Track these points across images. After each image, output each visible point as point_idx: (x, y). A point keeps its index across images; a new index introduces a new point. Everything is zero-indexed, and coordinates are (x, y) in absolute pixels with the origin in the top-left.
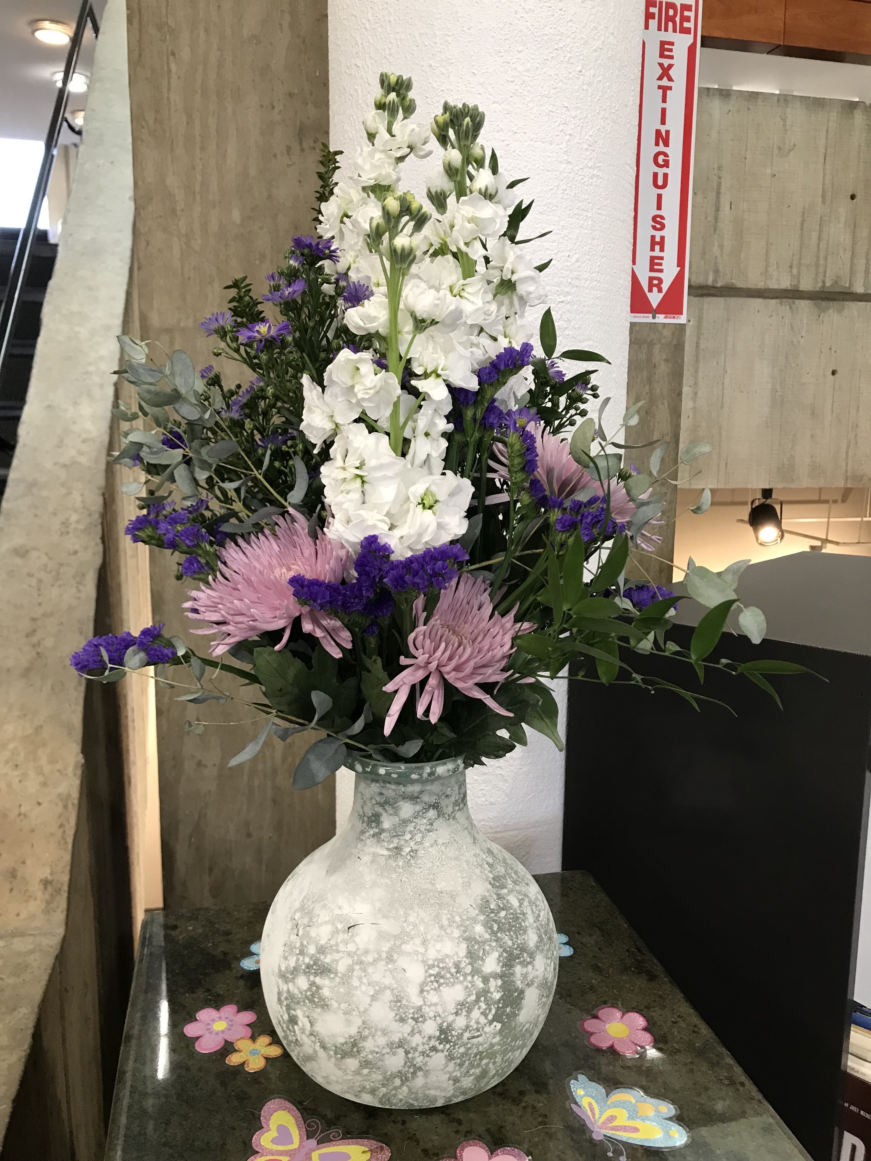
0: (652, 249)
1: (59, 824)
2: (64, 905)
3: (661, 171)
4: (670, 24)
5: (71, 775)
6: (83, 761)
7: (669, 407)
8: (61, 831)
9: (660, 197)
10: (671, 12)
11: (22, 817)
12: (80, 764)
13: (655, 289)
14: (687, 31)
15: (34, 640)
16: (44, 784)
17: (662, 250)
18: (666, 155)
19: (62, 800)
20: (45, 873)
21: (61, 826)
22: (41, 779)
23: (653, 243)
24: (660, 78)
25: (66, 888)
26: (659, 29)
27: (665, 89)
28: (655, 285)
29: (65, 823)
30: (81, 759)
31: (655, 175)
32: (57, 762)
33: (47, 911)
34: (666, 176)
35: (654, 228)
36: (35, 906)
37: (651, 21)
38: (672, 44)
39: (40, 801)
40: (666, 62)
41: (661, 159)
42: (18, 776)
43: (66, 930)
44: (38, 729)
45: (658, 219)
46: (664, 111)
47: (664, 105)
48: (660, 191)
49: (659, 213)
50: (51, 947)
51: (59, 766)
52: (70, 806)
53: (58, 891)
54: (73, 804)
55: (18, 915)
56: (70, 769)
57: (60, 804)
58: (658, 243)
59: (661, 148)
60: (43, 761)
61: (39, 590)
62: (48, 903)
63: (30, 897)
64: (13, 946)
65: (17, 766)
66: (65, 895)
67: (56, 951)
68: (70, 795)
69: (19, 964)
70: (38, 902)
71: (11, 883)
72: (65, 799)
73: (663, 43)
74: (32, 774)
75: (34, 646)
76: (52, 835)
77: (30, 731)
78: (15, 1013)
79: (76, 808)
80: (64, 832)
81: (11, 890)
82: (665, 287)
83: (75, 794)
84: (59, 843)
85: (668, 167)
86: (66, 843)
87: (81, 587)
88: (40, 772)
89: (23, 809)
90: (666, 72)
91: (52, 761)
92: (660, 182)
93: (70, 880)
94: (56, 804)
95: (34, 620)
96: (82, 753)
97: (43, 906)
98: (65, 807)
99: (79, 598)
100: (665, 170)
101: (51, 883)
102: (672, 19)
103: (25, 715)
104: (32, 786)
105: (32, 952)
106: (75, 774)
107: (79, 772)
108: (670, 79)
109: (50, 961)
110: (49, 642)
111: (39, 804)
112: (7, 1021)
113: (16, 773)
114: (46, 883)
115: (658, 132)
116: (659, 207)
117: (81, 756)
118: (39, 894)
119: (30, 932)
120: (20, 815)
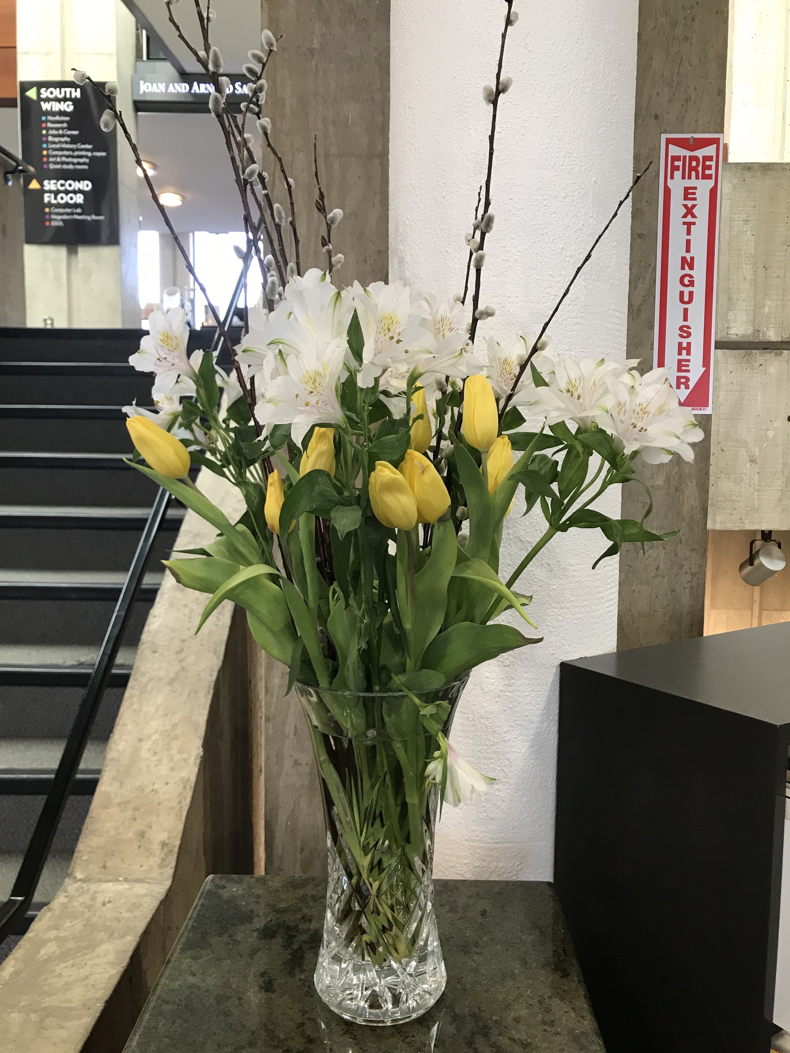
0: (680, 353)
1: (179, 800)
2: (173, 863)
3: (686, 290)
4: (693, 173)
5: (192, 763)
6: (202, 754)
7: (697, 485)
8: (179, 806)
9: (686, 311)
10: (694, 164)
11: (154, 792)
12: (200, 756)
13: (682, 386)
14: (707, 177)
15: (182, 656)
16: (172, 769)
17: (688, 353)
18: (691, 276)
19: (183, 782)
20: (164, 836)
21: (180, 802)
22: (171, 764)
23: (680, 348)
24: (685, 216)
25: (176, 850)
26: (683, 178)
27: (689, 225)
28: (683, 383)
29: (183, 800)
30: (201, 752)
31: (682, 293)
32: (184, 752)
33: (161, 866)
34: (691, 293)
35: (681, 336)
36: (154, 861)
37: (675, 172)
38: (695, 188)
39: (168, 782)
40: (690, 203)
41: (686, 280)
42: (155, 761)
43: (173, 882)
44: (175, 726)
45: (685, 329)
46: (688, 242)
47: (688, 237)
48: (686, 306)
49: (685, 323)
50: (159, 893)
51: (185, 756)
52: (188, 788)
53: (171, 851)
54: (191, 787)
55: (141, 866)
56: (193, 758)
57: (182, 786)
58: (684, 348)
59: (687, 271)
60: (174, 751)
61: (190, 617)
62: (163, 860)
63: (151, 854)
64: (135, 889)
65: (155, 753)
66: (175, 856)
67: (161, 897)
68: (189, 779)
69: (135, 903)
70: (156, 859)
71: (140, 841)
72: (185, 782)
73: (686, 189)
74: (165, 761)
75: (180, 661)
76: (174, 808)
77: (168, 727)
78: (123, 939)
79: (192, 789)
80: (181, 807)
81: (139, 847)
82: (692, 384)
83: (193, 779)
84: (177, 815)
85: (693, 286)
86: (182, 815)
87: (220, 617)
88: (171, 759)
89: (156, 787)
90: (689, 211)
91: (180, 752)
92: (686, 299)
93: (181, 844)
94: (179, 785)
95: (183, 641)
96: (203, 747)
97: (159, 861)
98: (185, 788)
99: (217, 625)
100: (690, 289)
101: (167, 845)
102: (695, 169)
103: (166, 715)
104: (164, 770)
105: (146, 895)
106: (195, 764)
107: (198, 761)
108: (694, 216)
109: (156, 904)
110: (192, 659)
111: (167, 784)
112: (116, 944)
113: (154, 758)
114: (164, 845)
115: (684, 259)
116: (685, 319)
117: (202, 749)
118: (158, 853)
119: (147, 881)
120: (153, 791)
